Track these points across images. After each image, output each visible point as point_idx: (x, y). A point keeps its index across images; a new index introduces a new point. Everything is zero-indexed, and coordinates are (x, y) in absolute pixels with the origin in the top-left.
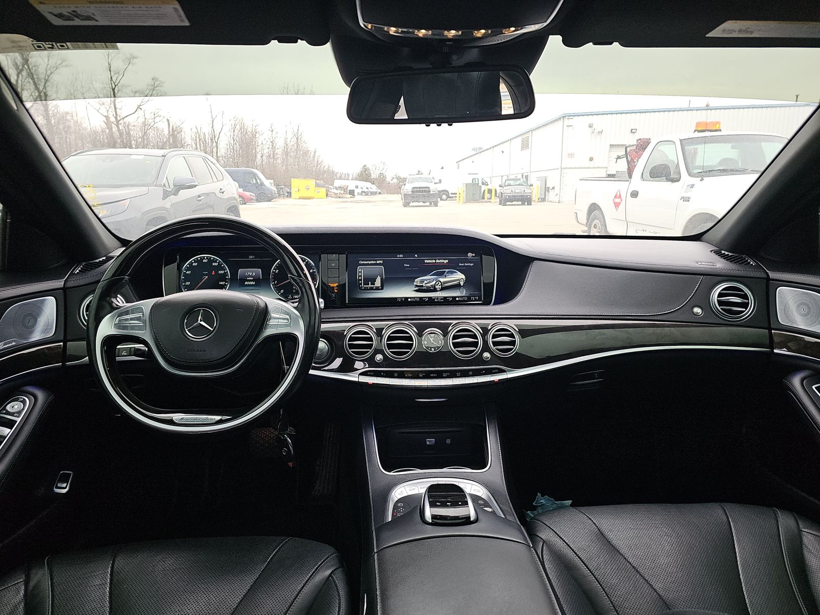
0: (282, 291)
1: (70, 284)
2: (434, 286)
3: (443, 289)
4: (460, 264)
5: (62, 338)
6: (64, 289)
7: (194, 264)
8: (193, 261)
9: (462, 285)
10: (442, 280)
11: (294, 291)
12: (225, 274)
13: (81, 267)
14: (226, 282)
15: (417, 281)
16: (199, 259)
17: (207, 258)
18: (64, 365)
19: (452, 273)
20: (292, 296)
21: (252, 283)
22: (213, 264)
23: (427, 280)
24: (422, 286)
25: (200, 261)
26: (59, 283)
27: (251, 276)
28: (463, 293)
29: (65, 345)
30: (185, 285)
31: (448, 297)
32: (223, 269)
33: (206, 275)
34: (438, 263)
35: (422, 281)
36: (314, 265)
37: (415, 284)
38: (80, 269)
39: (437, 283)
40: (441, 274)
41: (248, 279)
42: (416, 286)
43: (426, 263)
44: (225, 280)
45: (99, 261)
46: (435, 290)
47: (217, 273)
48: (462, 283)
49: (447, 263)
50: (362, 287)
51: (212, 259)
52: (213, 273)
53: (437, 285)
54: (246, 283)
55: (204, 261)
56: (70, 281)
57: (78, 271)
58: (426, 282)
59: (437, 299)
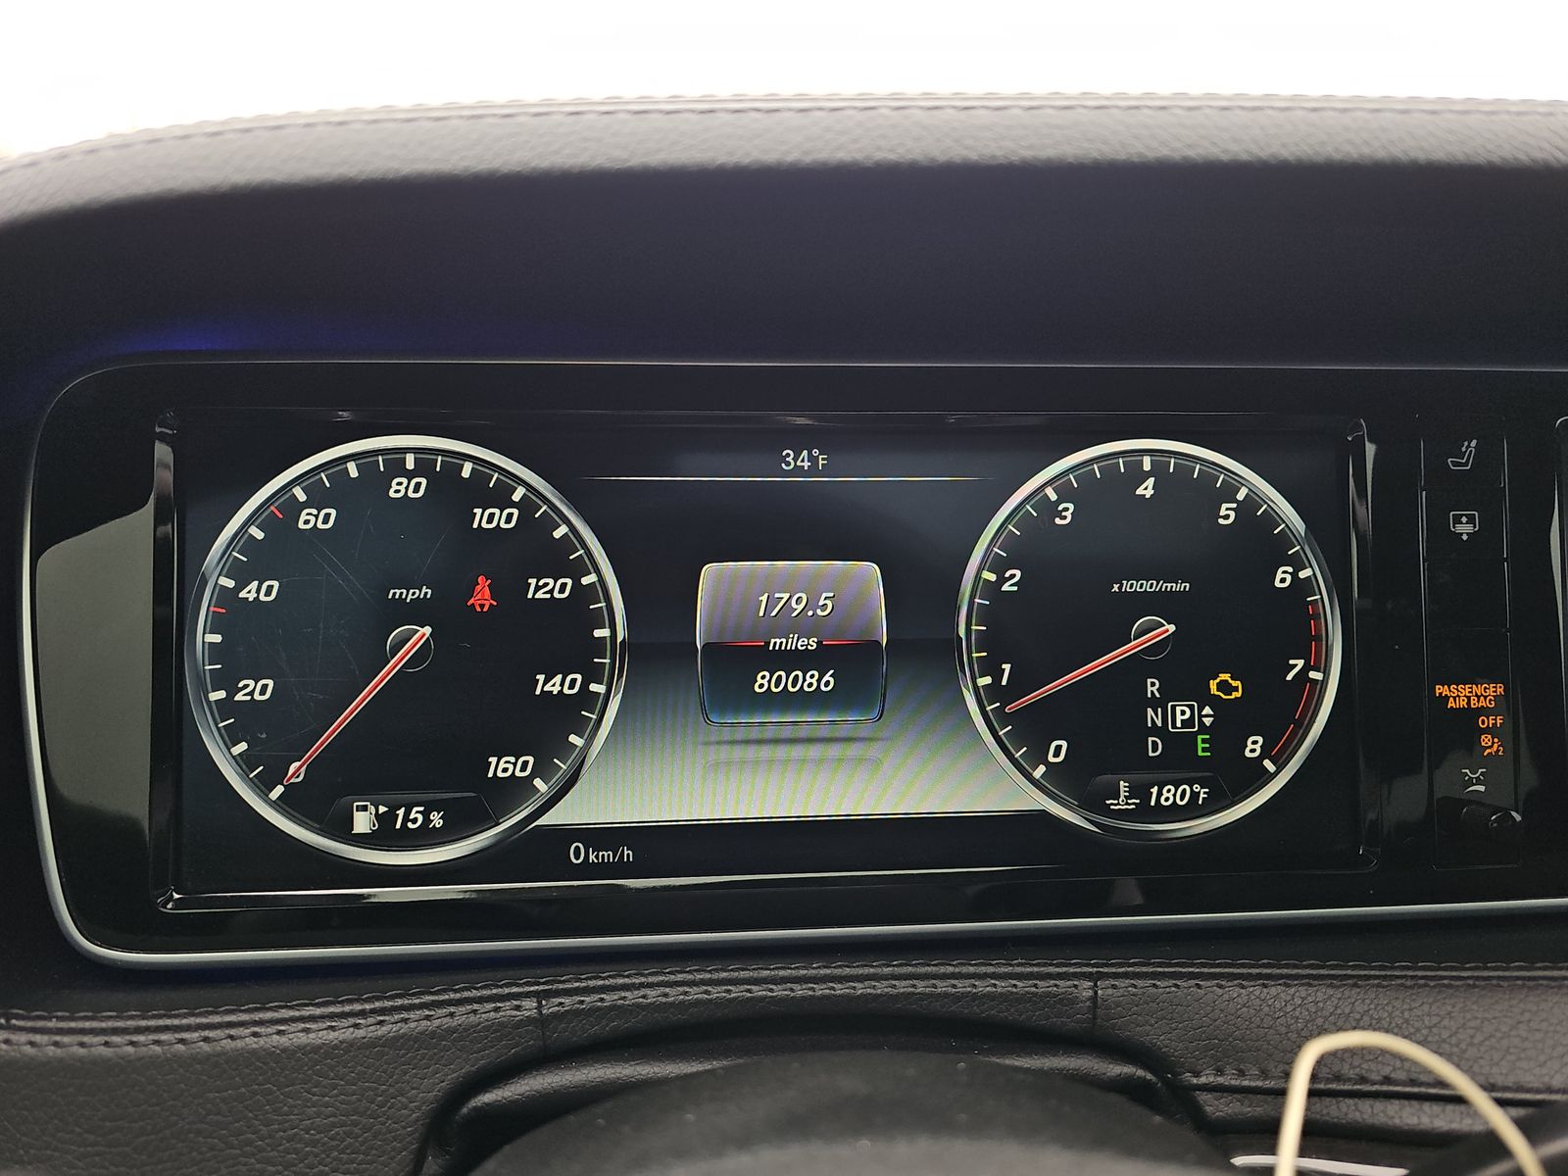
0: (1058, 750)
7: (307, 519)
8: (300, 495)
11: (1154, 747)
12: (583, 607)
14: (592, 674)
16: (353, 470)
17: (424, 467)
20: (1140, 791)
21: (810, 680)
22: (481, 518)
25: (358, 493)
27: (803, 627)
30: (227, 708)
32: (561, 560)
33: (416, 613)
36: (1298, 524)
41: (776, 642)
44: (582, 657)
47: (510, 591)
51: (467, 470)
52: (482, 596)
54: (763, 681)
55: (398, 488)
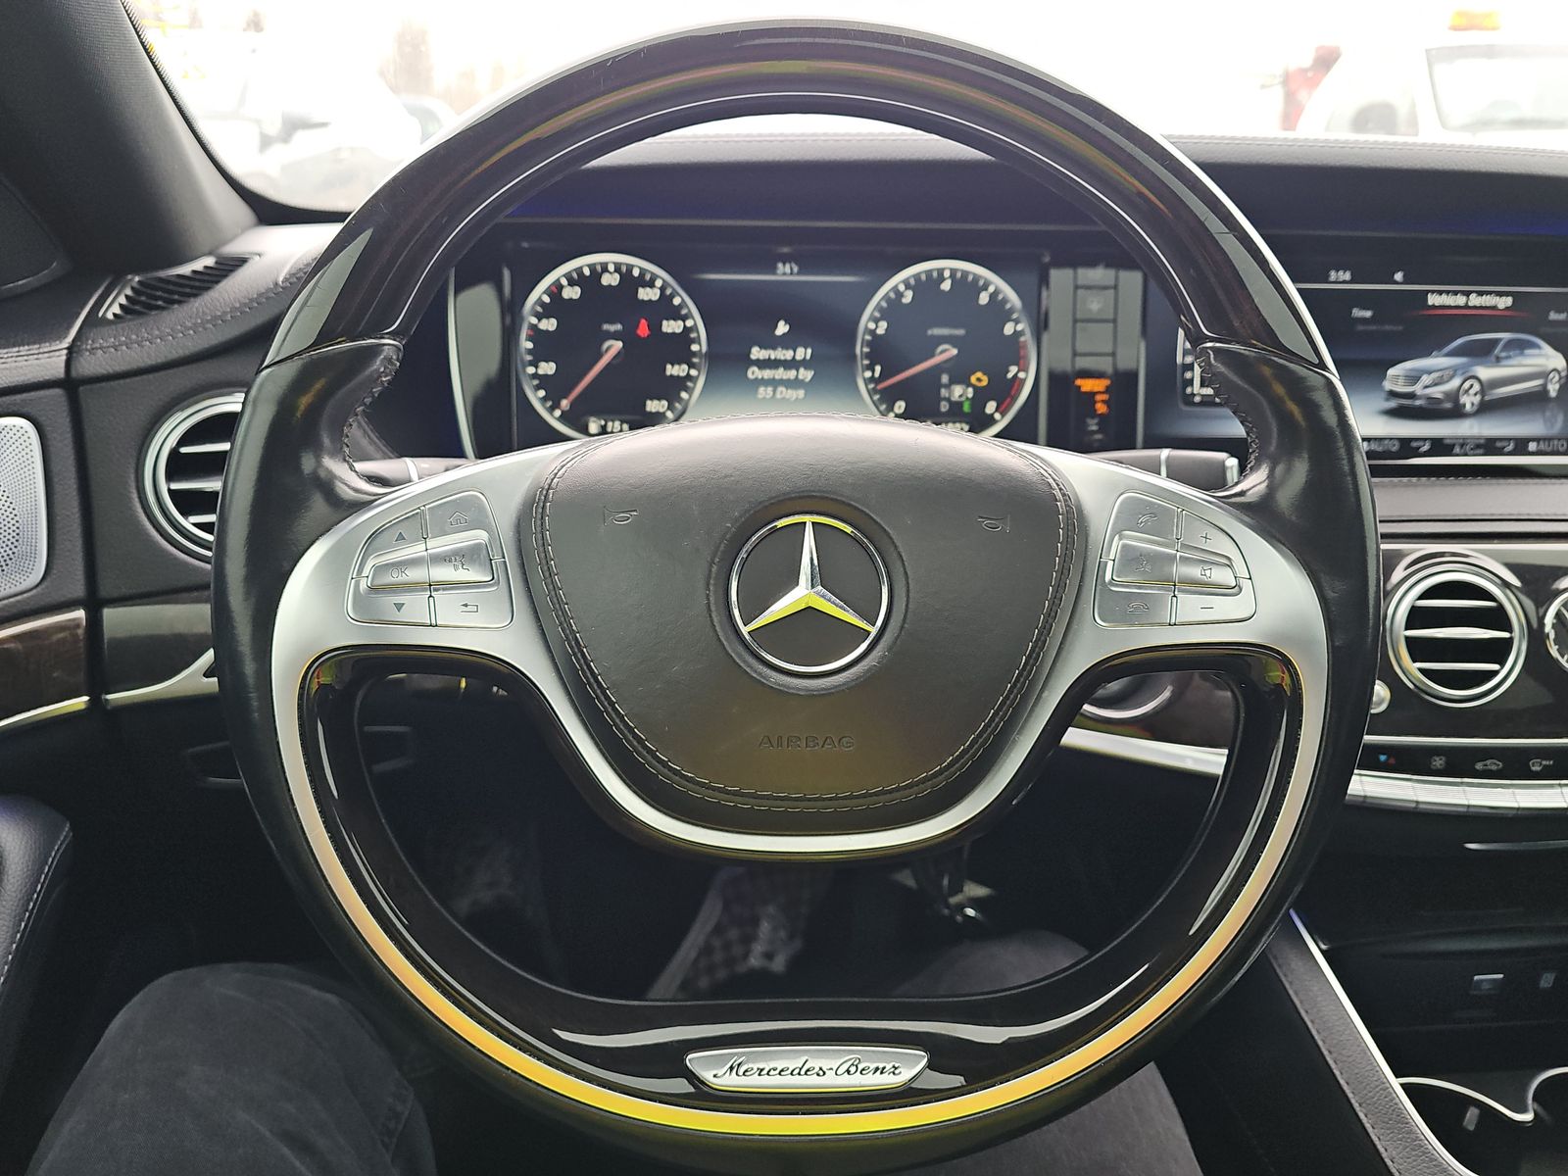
0: (900, 407)
1: (91, 364)
2: (1454, 396)
3: (1486, 408)
4: (1553, 316)
5: (78, 590)
6: (70, 384)
7: (567, 293)
8: (563, 281)
9: (1553, 394)
10: (1485, 373)
13: (129, 292)
14: (692, 367)
15: (1396, 376)
16: (585, 271)
17: (617, 270)
18: (96, 703)
19: (1520, 346)
22: (643, 293)
23: (1430, 373)
24: (1412, 396)
25: (589, 282)
26: (45, 360)
28: (1552, 426)
29: (94, 622)
30: (535, 376)
31: (1501, 439)
33: (615, 336)
34: (1475, 307)
35: (1413, 378)
36: (1018, 303)
37: (1388, 385)
38: (122, 300)
39: (1467, 385)
40: (1483, 352)
42: (1393, 394)
43: (1434, 307)
44: (686, 358)
45: (194, 272)
46: (1456, 412)
47: (656, 327)
48: (1553, 389)
49: (1507, 308)
50: (1193, 395)
51: (636, 271)
52: (643, 329)
53: (1467, 391)
55: (607, 279)
56: (92, 351)
57: (116, 309)
58: (1426, 379)
59: (1462, 446)
